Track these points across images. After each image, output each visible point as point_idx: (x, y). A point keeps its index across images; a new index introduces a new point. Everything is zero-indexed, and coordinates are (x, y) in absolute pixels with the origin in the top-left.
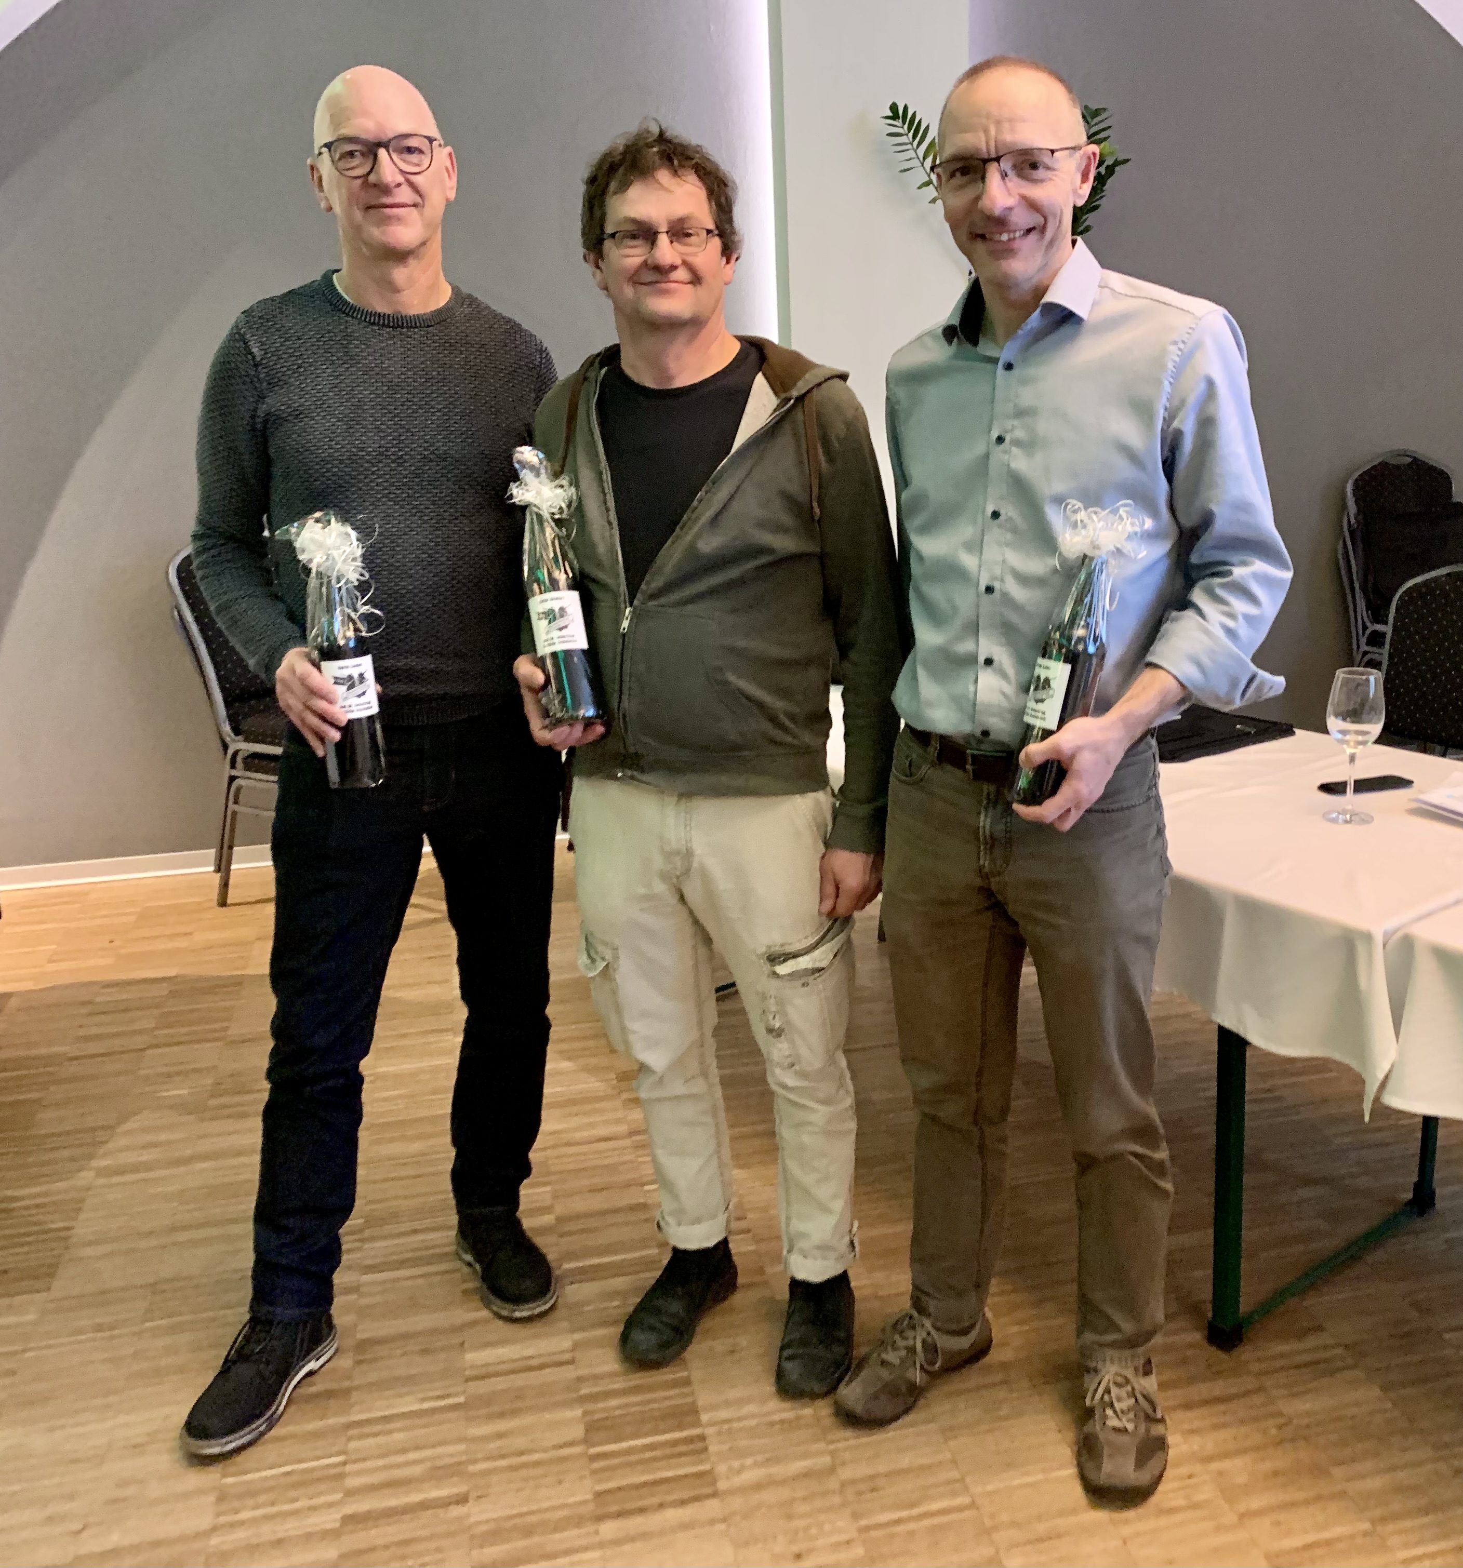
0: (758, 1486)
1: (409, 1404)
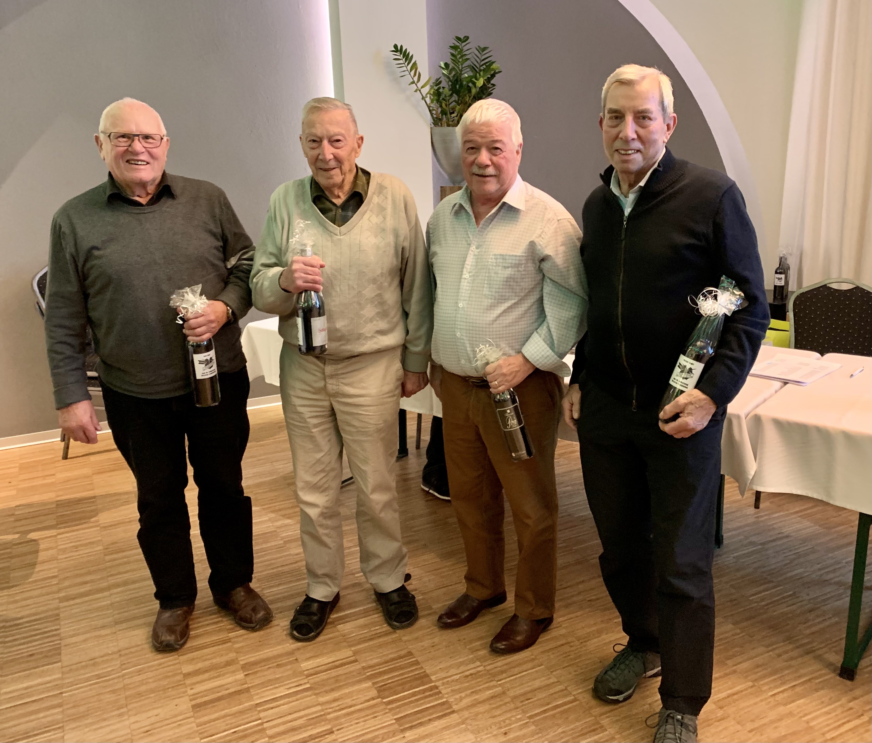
0: (473, 705)
1: (282, 692)
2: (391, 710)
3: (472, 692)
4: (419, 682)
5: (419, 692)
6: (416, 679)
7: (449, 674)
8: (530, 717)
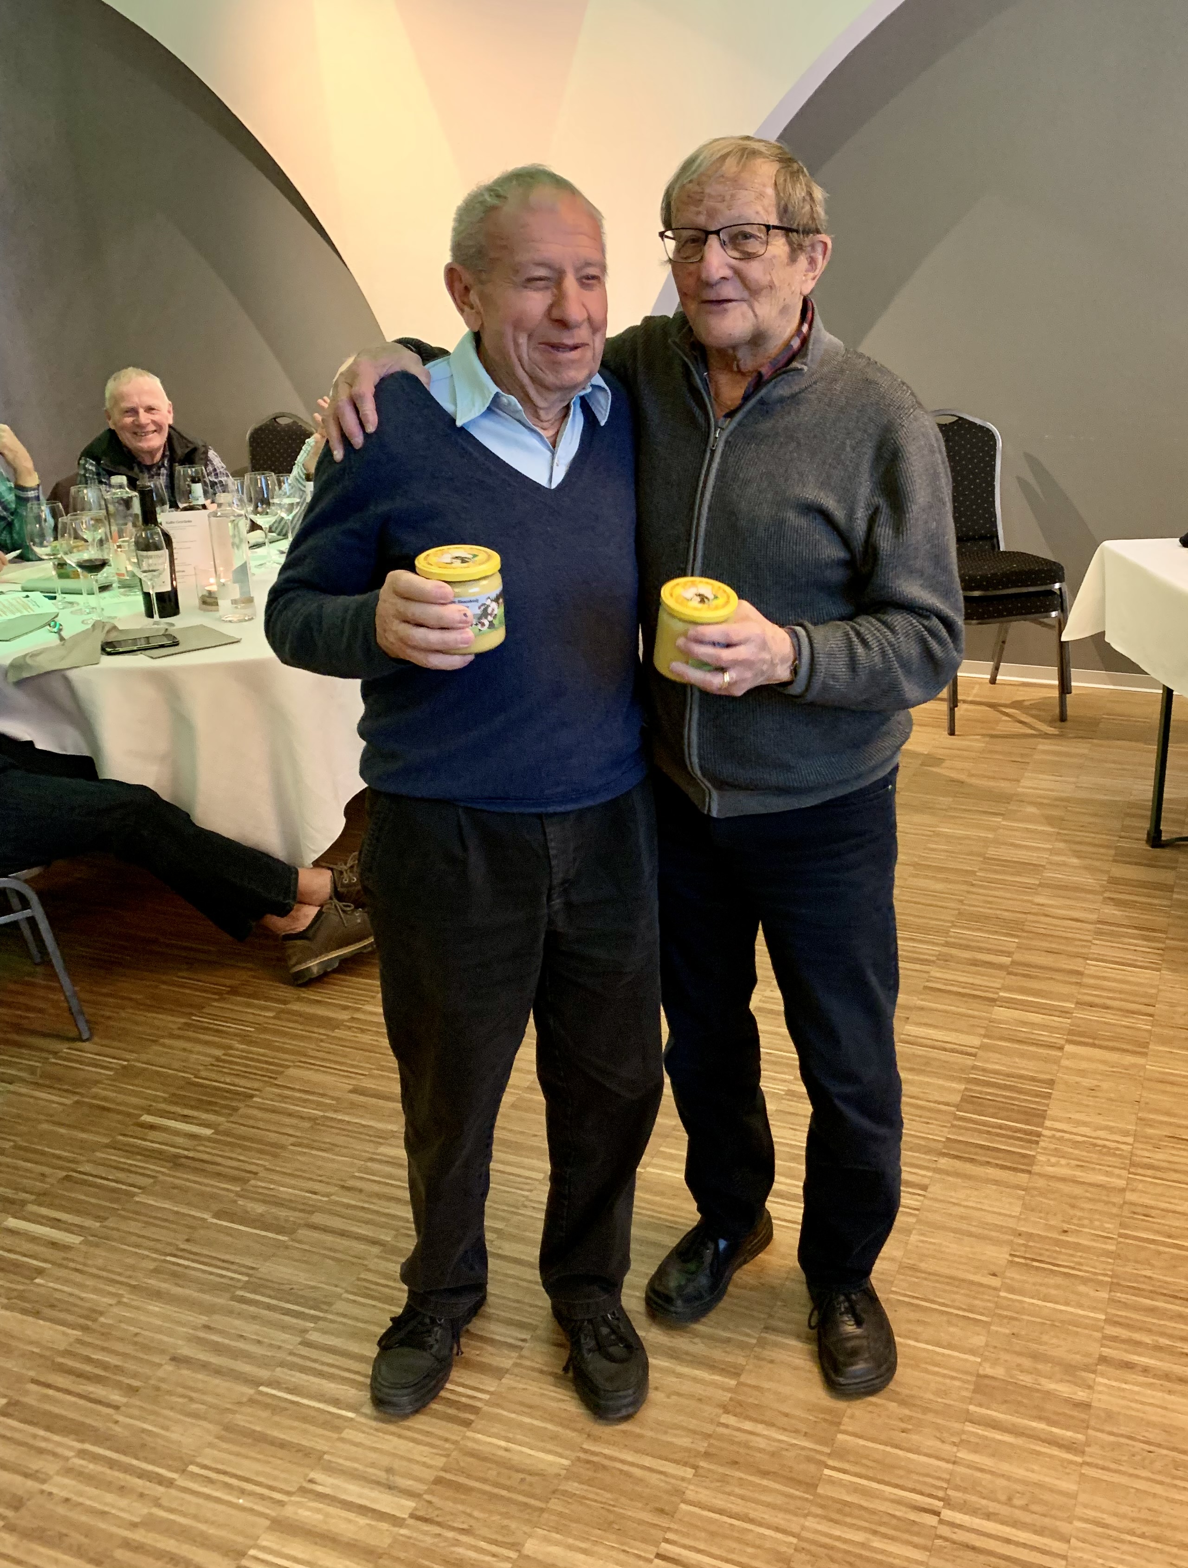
0: (1062, 1179)
2: (953, 1126)
3: (1078, 1166)
4: (1022, 1117)
5: (1010, 1128)
6: (1026, 1113)
7: (1074, 1130)
8: (1121, 1235)
